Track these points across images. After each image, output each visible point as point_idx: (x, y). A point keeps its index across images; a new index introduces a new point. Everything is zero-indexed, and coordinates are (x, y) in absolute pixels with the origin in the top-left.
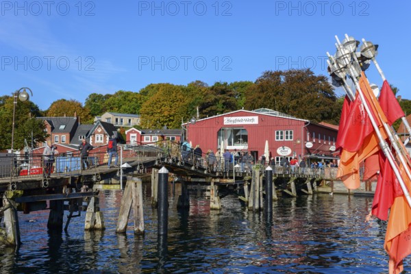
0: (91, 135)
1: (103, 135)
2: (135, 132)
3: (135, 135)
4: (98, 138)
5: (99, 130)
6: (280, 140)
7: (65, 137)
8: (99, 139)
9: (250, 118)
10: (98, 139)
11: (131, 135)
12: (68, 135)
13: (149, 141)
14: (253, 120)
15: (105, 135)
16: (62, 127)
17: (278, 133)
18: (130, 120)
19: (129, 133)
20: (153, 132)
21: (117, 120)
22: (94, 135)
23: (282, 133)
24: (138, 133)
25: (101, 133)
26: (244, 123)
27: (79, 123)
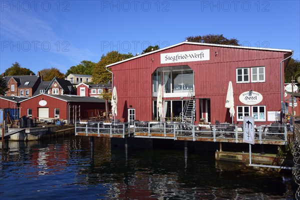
0: (49, 89)
1: (58, 89)
2: (84, 86)
3: (84, 88)
4: (54, 91)
5: (55, 85)
6: (243, 81)
7: (29, 91)
8: (56, 92)
9: (198, 52)
10: (54, 93)
11: (81, 88)
12: (31, 89)
13: (96, 93)
14: (202, 55)
15: (60, 89)
16: (27, 83)
17: (240, 72)
18: (87, 79)
19: (79, 87)
20: (98, 87)
21: (78, 79)
22: (51, 89)
23: (246, 72)
24: (86, 87)
25: (57, 87)
26: (189, 60)
27: (42, 80)
